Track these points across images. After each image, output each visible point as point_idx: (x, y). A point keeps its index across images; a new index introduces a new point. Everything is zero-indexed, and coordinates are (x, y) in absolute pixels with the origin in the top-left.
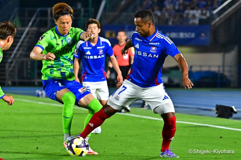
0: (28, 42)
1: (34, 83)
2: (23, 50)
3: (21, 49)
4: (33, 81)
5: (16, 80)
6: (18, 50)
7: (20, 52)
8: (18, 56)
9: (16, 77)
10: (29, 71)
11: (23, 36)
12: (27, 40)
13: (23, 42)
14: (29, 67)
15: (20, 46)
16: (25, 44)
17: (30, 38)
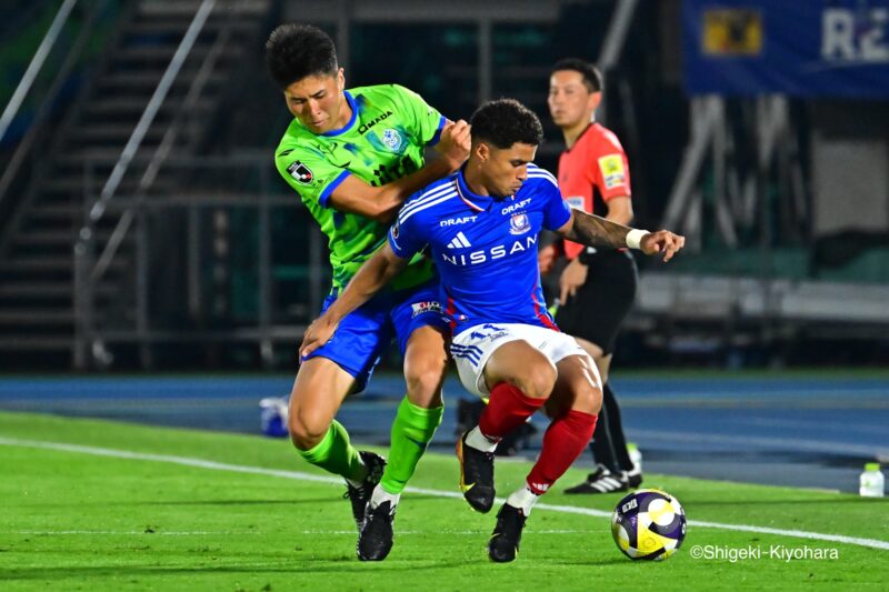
0: (209, 90)
1: (254, 347)
2: (181, 142)
3: (170, 134)
4: (248, 334)
5: (142, 332)
6: (150, 142)
7: (162, 153)
8: (148, 179)
9: (140, 314)
10: (219, 273)
11: (181, 54)
12: (202, 78)
13: (177, 91)
14: (221, 246)
15: (161, 118)
16: (192, 101)
17: (220, 64)
